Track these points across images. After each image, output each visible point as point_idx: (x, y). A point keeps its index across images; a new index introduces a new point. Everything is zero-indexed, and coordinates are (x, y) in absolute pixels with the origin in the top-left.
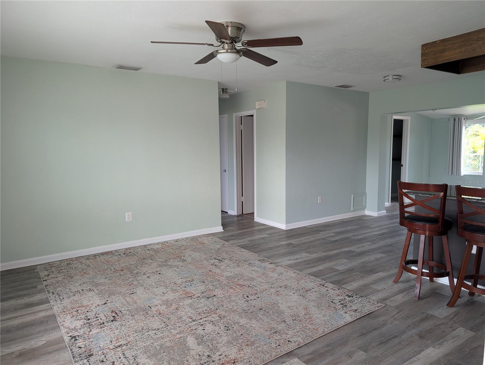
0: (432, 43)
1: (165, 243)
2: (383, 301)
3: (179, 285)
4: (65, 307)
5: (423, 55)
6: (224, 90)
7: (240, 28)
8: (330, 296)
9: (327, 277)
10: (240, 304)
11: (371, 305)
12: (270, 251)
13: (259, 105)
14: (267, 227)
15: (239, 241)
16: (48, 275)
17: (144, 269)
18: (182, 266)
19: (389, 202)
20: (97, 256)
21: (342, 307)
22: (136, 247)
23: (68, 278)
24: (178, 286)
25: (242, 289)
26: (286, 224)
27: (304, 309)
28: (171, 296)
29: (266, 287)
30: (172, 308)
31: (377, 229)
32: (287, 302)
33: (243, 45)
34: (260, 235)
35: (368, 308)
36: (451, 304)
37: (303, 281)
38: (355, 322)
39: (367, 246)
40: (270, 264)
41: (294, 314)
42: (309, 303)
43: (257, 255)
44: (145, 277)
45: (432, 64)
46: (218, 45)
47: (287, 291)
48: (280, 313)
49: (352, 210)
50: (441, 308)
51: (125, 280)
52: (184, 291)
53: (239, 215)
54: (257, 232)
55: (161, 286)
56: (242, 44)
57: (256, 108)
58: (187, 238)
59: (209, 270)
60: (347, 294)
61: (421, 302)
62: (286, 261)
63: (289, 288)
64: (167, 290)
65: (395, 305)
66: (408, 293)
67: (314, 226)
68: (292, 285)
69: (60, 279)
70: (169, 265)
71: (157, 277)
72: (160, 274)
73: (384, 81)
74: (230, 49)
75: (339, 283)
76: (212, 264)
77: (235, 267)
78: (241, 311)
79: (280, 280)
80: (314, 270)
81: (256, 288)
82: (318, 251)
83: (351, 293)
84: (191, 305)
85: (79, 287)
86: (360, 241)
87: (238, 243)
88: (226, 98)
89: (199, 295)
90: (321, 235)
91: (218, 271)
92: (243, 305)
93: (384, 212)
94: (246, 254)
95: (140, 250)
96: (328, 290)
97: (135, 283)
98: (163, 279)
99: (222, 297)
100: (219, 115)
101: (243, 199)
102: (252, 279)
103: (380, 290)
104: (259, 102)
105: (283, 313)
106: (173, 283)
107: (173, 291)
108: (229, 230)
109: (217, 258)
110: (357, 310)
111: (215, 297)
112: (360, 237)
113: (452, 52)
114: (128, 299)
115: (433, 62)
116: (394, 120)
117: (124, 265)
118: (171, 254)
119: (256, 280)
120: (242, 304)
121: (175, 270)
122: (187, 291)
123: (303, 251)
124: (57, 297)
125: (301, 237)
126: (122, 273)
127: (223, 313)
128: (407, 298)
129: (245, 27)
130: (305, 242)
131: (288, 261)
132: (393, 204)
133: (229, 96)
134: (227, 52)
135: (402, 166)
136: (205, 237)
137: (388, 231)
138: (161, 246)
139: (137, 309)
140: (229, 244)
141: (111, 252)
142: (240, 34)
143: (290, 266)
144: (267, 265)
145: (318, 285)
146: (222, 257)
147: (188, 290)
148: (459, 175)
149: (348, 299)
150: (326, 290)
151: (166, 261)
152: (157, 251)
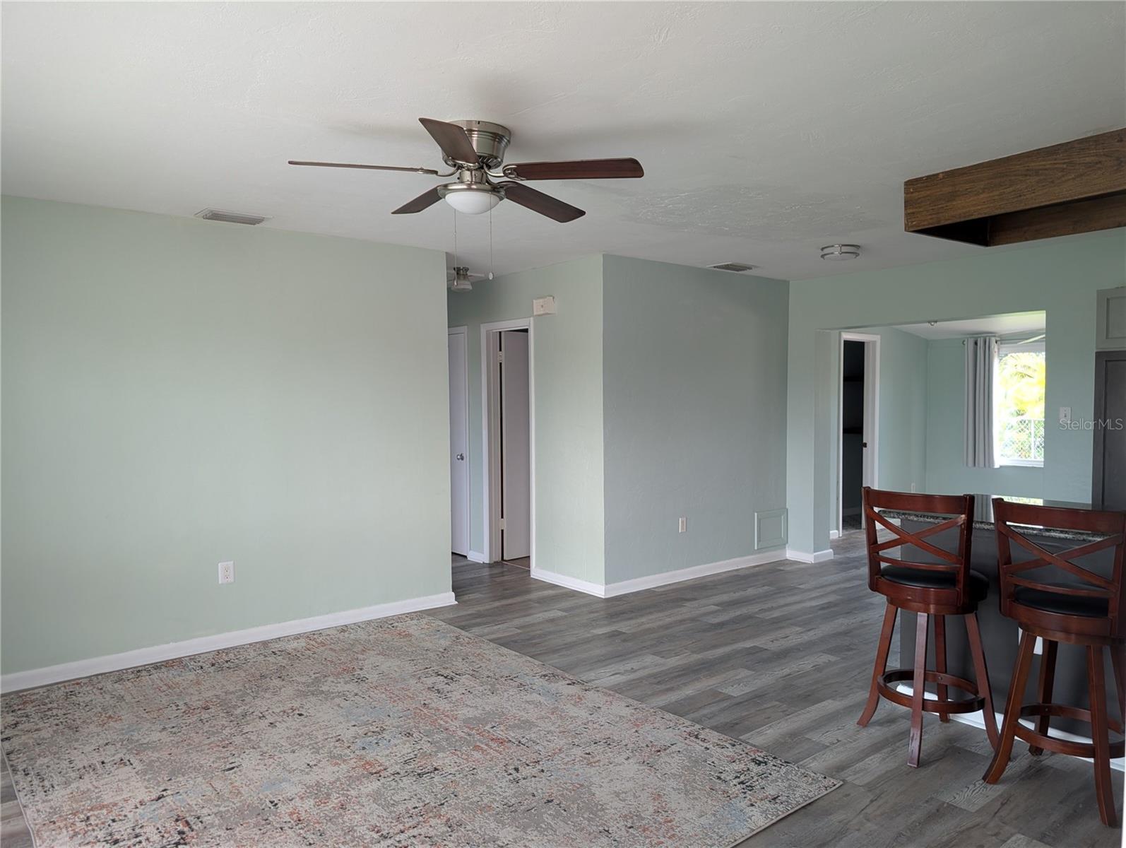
0: (928, 177)
1: (314, 634)
2: (837, 772)
3: (349, 745)
4: (54, 811)
5: (908, 203)
6: (459, 272)
7: (498, 135)
8: (713, 762)
9: (705, 716)
10: (499, 790)
11: (811, 784)
12: (569, 652)
13: (542, 306)
14: (561, 591)
15: (495, 628)
16: (16, 724)
17: (261, 705)
18: (356, 695)
19: (838, 529)
20: (144, 673)
21: (743, 791)
22: (242, 647)
23: (66, 730)
24: (346, 745)
25: (504, 749)
26: (606, 584)
27: (654, 799)
28: (328, 773)
29: (562, 743)
30: (331, 805)
31: (814, 594)
32: (612, 780)
33: (506, 175)
34: (546, 611)
35: (804, 791)
36: (992, 777)
37: (648, 727)
38: (774, 829)
39: (794, 636)
40: (568, 684)
41: (630, 812)
42: (664, 781)
43: (537, 662)
44: (263, 724)
45: (929, 224)
46: (447, 174)
47: (611, 752)
48: (595, 809)
49: (756, 548)
50: (971, 787)
51: (214, 733)
52: (361, 758)
53: (495, 562)
54: (537, 605)
55: (302, 746)
56: (504, 172)
57: (535, 314)
58: (369, 623)
59: (422, 703)
60: (754, 757)
61: (925, 772)
62: (608, 676)
63: (615, 744)
64: (318, 757)
65: (866, 782)
66: (893, 751)
67: (671, 587)
68: (623, 736)
69: (44, 734)
70: (322, 692)
71: (293, 722)
72: (300, 715)
73: (823, 256)
74: (476, 183)
75: (732, 729)
76: (429, 688)
77: (484, 694)
78: (501, 807)
79: (595, 726)
80: (673, 697)
81: (537, 747)
82: (681, 651)
83: (762, 755)
84: (377, 797)
85: (96, 754)
86: (777, 623)
87: (493, 633)
88: (464, 289)
89: (397, 768)
90: (687, 610)
91: (443, 705)
92: (505, 792)
93: (828, 554)
94: (513, 660)
95: (253, 654)
96: (708, 749)
97: (238, 740)
98: (308, 727)
99: (454, 773)
100: (449, 327)
101: (504, 524)
102: (528, 725)
103: (828, 745)
104: (541, 300)
105: (603, 810)
106: (334, 739)
107: (335, 759)
108: (469, 600)
109: (443, 672)
110: (777, 797)
111: (436, 772)
112: (776, 614)
113: (972, 199)
114: (218, 785)
115: (931, 219)
116: (846, 343)
117: (210, 694)
118: (328, 663)
119: (538, 726)
120: (505, 789)
121: (339, 705)
122: (368, 758)
123: (647, 651)
124: (36, 782)
125: (642, 616)
126: (205, 716)
127: (457, 815)
128: (891, 764)
129: (510, 132)
130: (649, 629)
131: (612, 677)
132: (847, 533)
133: (472, 284)
134: (469, 189)
135: (865, 445)
136: (412, 619)
137: (839, 597)
138: (304, 644)
139: (240, 811)
140: (469, 635)
141: (180, 660)
142: (498, 150)
143: (618, 689)
144: (561, 686)
145: (685, 736)
146: (453, 669)
147: (370, 755)
148: (989, 466)
149: (755, 769)
150: (703, 748)
151: (317, 680)
152: (293, 656)
